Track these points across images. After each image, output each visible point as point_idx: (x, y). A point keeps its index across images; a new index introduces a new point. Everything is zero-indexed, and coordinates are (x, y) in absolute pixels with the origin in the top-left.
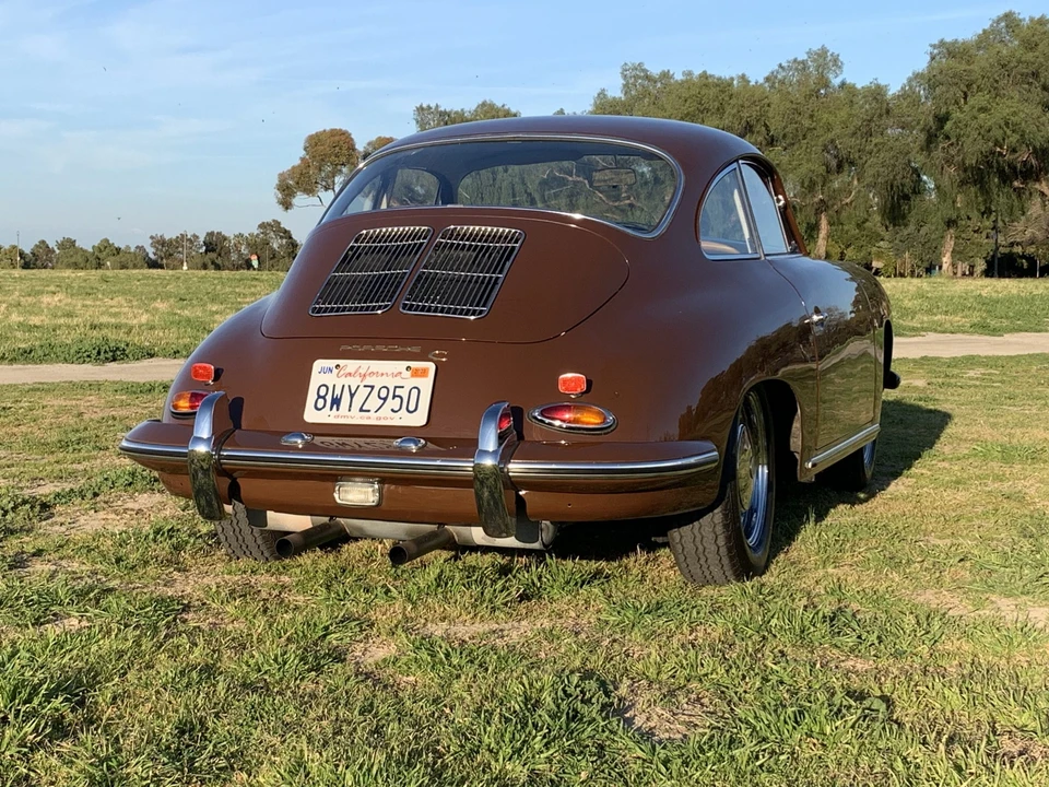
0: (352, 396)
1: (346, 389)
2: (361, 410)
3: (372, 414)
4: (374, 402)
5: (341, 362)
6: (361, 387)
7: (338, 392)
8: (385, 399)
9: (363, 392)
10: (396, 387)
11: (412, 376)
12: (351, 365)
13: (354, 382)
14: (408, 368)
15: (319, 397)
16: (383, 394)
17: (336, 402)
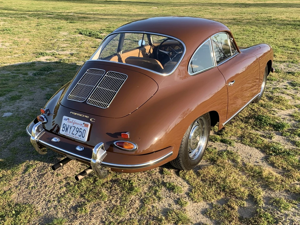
0: (71, 128)
1: (69, 126)
2: (72, 134)
3: (74, 135)
4: (75, 132)
5: (69, 118)
6: (73, 127)
7: (67, 126)
8: (78, 132)
9: (73, 128)
10: (80, 129)
11: (85, 126)
12: (71, 119)
13: (71, 125)
14: (84, 124)
15: (64, 127)
16: (77, 130)
17: (67, 129)
